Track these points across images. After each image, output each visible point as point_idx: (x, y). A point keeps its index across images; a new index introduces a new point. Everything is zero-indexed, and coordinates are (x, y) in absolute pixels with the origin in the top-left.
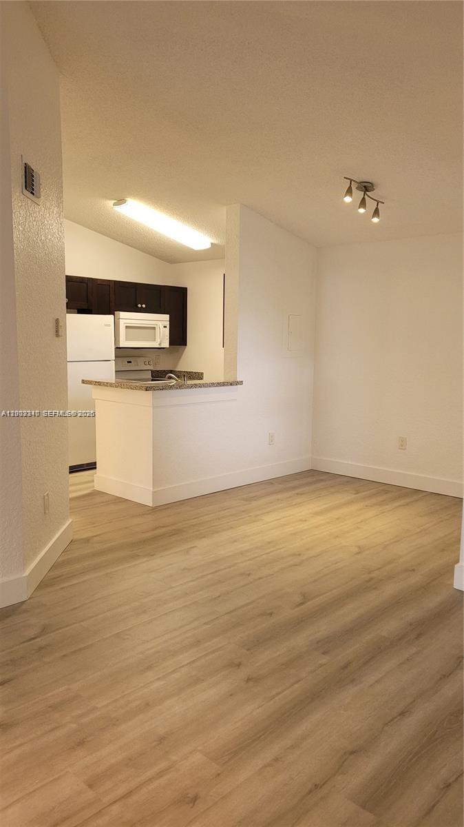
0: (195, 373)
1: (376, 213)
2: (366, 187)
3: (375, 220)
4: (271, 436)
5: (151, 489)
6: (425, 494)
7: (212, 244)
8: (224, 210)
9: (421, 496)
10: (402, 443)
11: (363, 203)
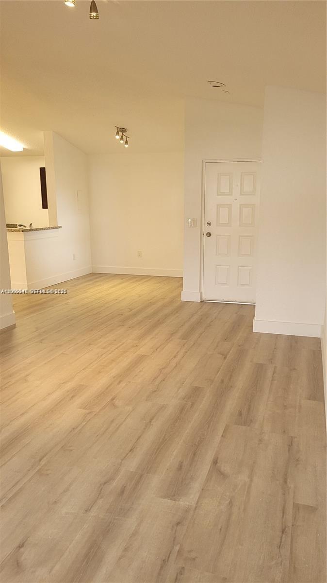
0: (12, 224)
1: (126, 142)
2: (123, 130)
3: (126, 146)
4: (74, 255)
5: (26, 284)
6: (151, 277)
7: (24, 148)
8: (42, 133)
9: (149, 278)
10: (140, 255)
11: (122, 138)
